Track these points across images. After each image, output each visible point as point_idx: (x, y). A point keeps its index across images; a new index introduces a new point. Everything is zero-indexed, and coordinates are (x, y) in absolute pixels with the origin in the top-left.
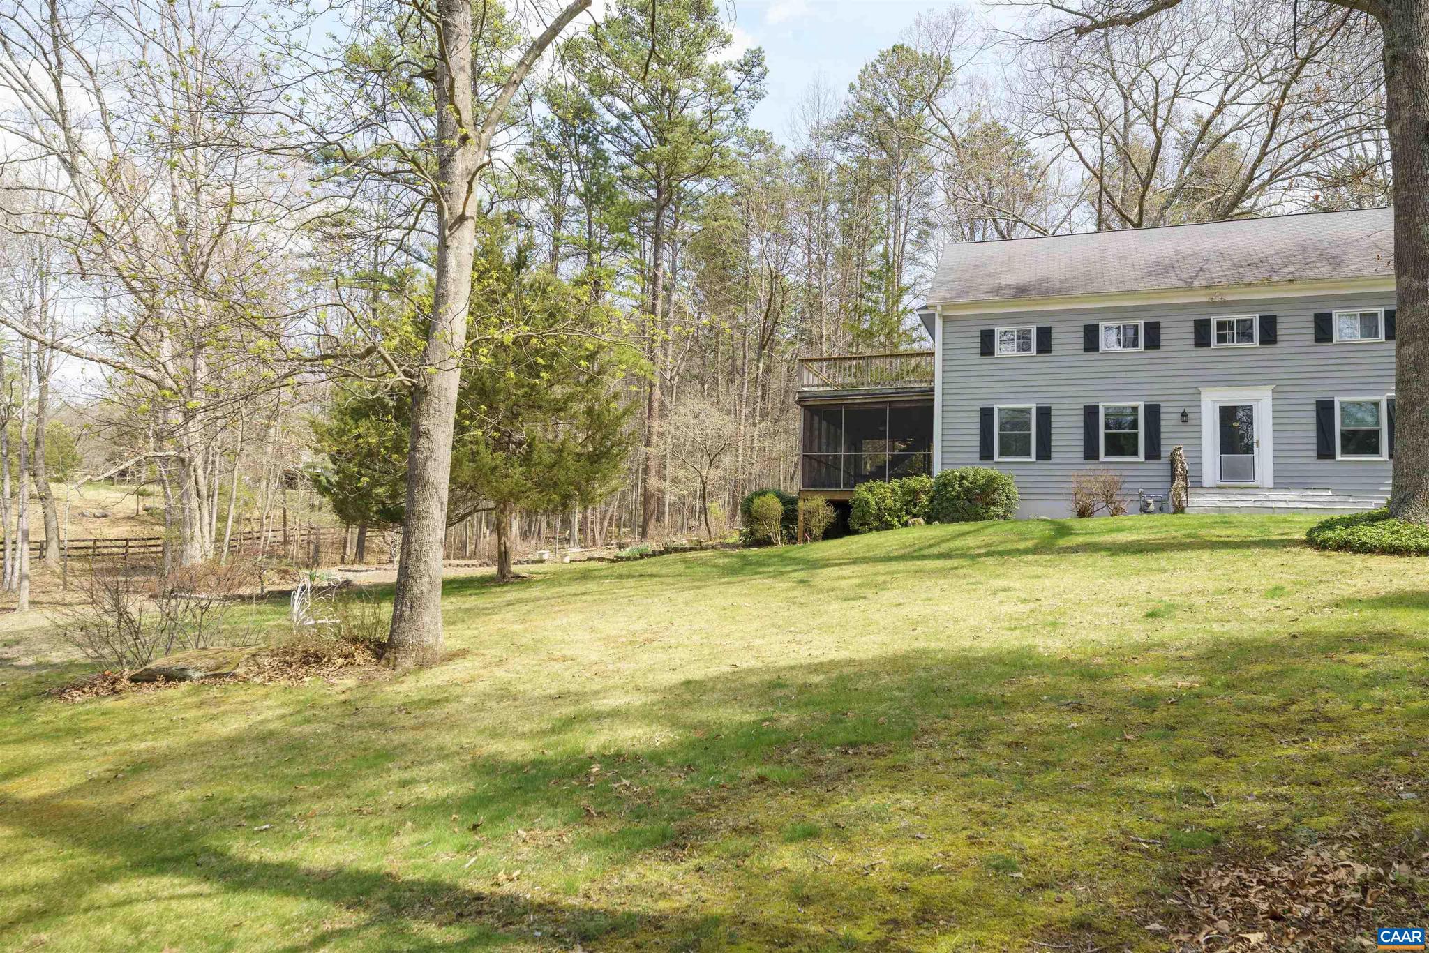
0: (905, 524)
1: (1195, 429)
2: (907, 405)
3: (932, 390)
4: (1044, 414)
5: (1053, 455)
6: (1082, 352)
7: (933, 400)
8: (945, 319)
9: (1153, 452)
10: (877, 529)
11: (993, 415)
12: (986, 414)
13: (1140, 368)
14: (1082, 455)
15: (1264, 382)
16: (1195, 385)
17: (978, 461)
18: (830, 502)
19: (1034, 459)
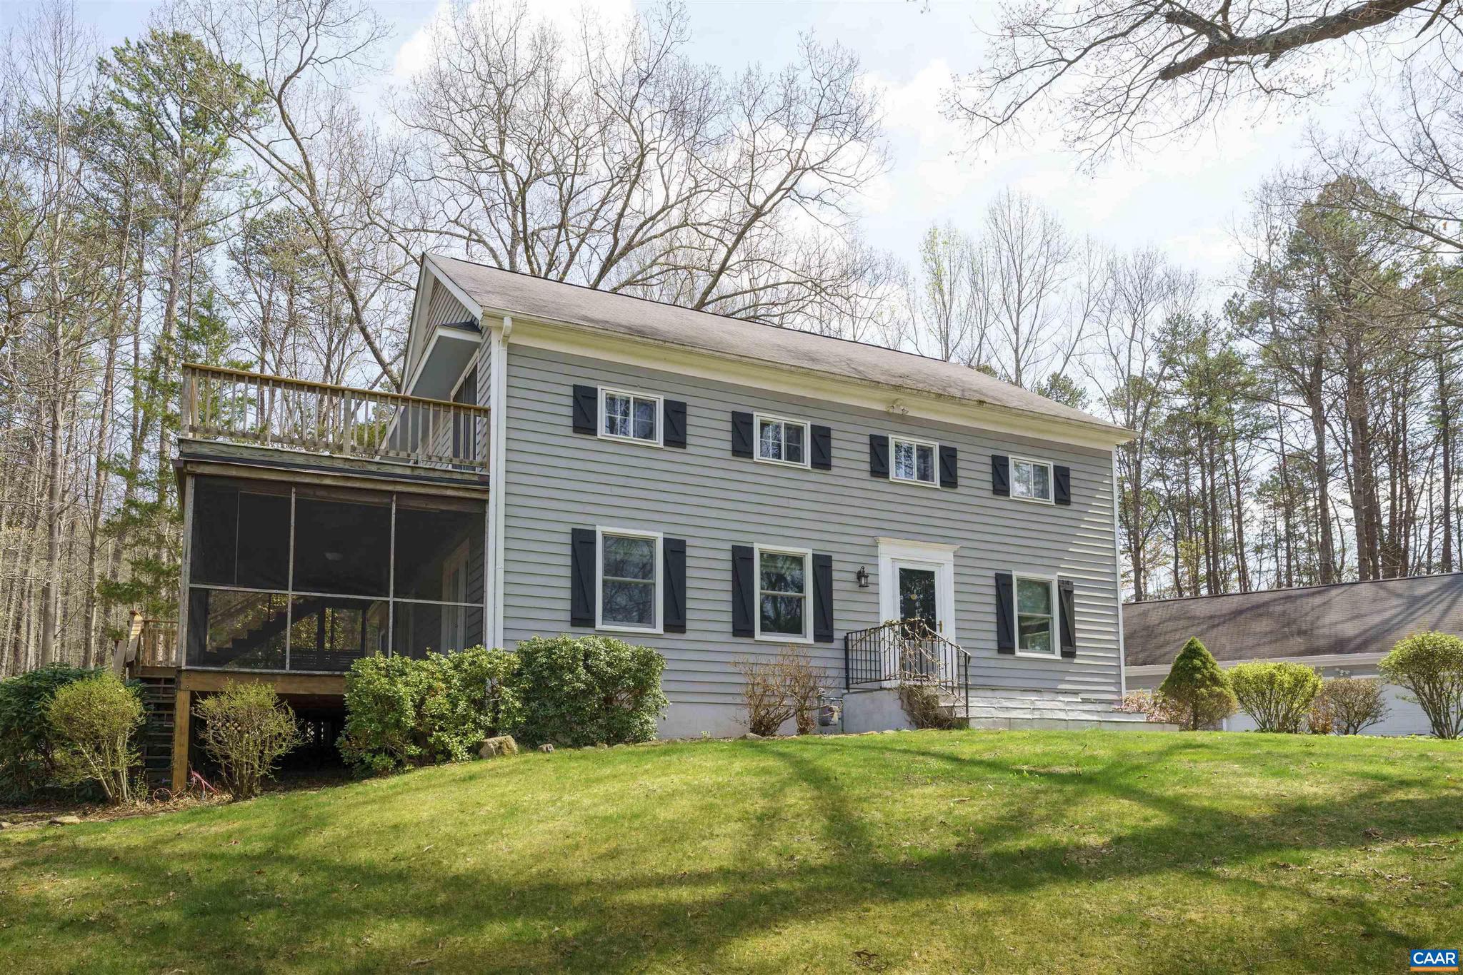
0: (476, 751)
1: (872, 598)
2: (433, 506)
3: (485, 481)
4: (675, 550)
5: (689, 625)
6: (729, 455)
7: (486, 502)
8: (512, 350)
9: (824, 632)
10: (420, 762)
11: (593, 543)
12: (582, 542)
13: (806, 496)
14: (729, 628)
15: (948, 539)
16: (872, 533)
17: (566, 627)
18: (285, 700)
19: (659, 629)
